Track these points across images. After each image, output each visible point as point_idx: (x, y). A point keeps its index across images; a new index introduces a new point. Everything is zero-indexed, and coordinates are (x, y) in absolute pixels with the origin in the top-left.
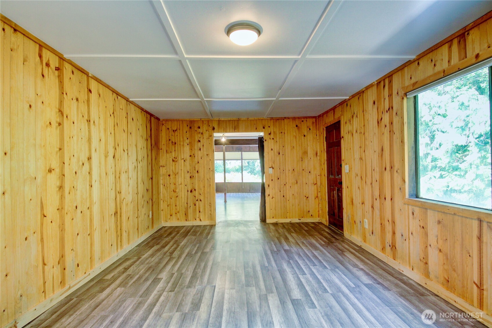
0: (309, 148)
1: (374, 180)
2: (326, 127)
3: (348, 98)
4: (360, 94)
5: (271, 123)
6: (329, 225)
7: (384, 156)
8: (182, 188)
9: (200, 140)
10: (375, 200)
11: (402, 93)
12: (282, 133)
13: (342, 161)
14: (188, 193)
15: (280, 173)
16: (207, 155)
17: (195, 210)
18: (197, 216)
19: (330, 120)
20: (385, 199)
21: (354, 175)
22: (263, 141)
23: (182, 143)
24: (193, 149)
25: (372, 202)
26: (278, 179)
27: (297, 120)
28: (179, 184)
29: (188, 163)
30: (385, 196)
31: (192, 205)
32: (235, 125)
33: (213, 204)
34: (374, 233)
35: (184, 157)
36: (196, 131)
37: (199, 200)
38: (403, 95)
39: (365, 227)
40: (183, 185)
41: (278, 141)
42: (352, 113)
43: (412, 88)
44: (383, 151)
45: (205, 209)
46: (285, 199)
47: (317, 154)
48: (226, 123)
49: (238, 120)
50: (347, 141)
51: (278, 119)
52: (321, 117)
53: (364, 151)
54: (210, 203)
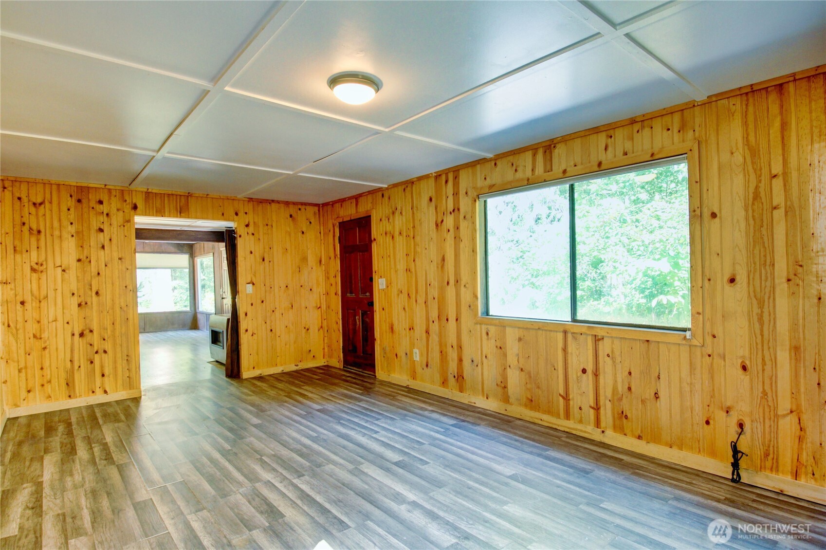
0: (309, 252)
1: (430, 297)
2: (340, 223)
3: (386, 186)
4: (408, 184)
5: (249, 207)
6: (344, 367)
7: (446, 267)
8: (56, 330)
9: (102, 227)
10: (431, 322)
11: (472, 193)
12: (267, 225)
13: (374, 273)
14: (72, 340)
15: (266, 292)
16: (120, 259)
17: (91, 374)
18: (98, 384)
19: (349, 212)
20: (447, 320)
21: (394, 291)
22: (235, 238)
23: (57, 233)
24: (84, 246)
25: (426, 325)
26: (262, 302)
27: (291, 206)
28: (51, 319)
29: (72, 274)
30: (447, 316)
31: (84, 363)
32: (182, 204)
33: (133, 357)
34: (429, 365)
35: (61, 263)
36: (93, 208)
37: (101, 351)
38: (475, 197)
39: (415, 359)
40: (60, 324)
41: (261, 238)
42: (391, 208)
43: (487, 190)
44: (444, 260)
45: (115, 368)
46: (273, 335)
47: (320, 261)
48: (163, 199)
49: (188, 196)
50: (383, 245)
51: (261, 202)
52: (329, 207)
53: (414, 261)
54: (127, 356)
